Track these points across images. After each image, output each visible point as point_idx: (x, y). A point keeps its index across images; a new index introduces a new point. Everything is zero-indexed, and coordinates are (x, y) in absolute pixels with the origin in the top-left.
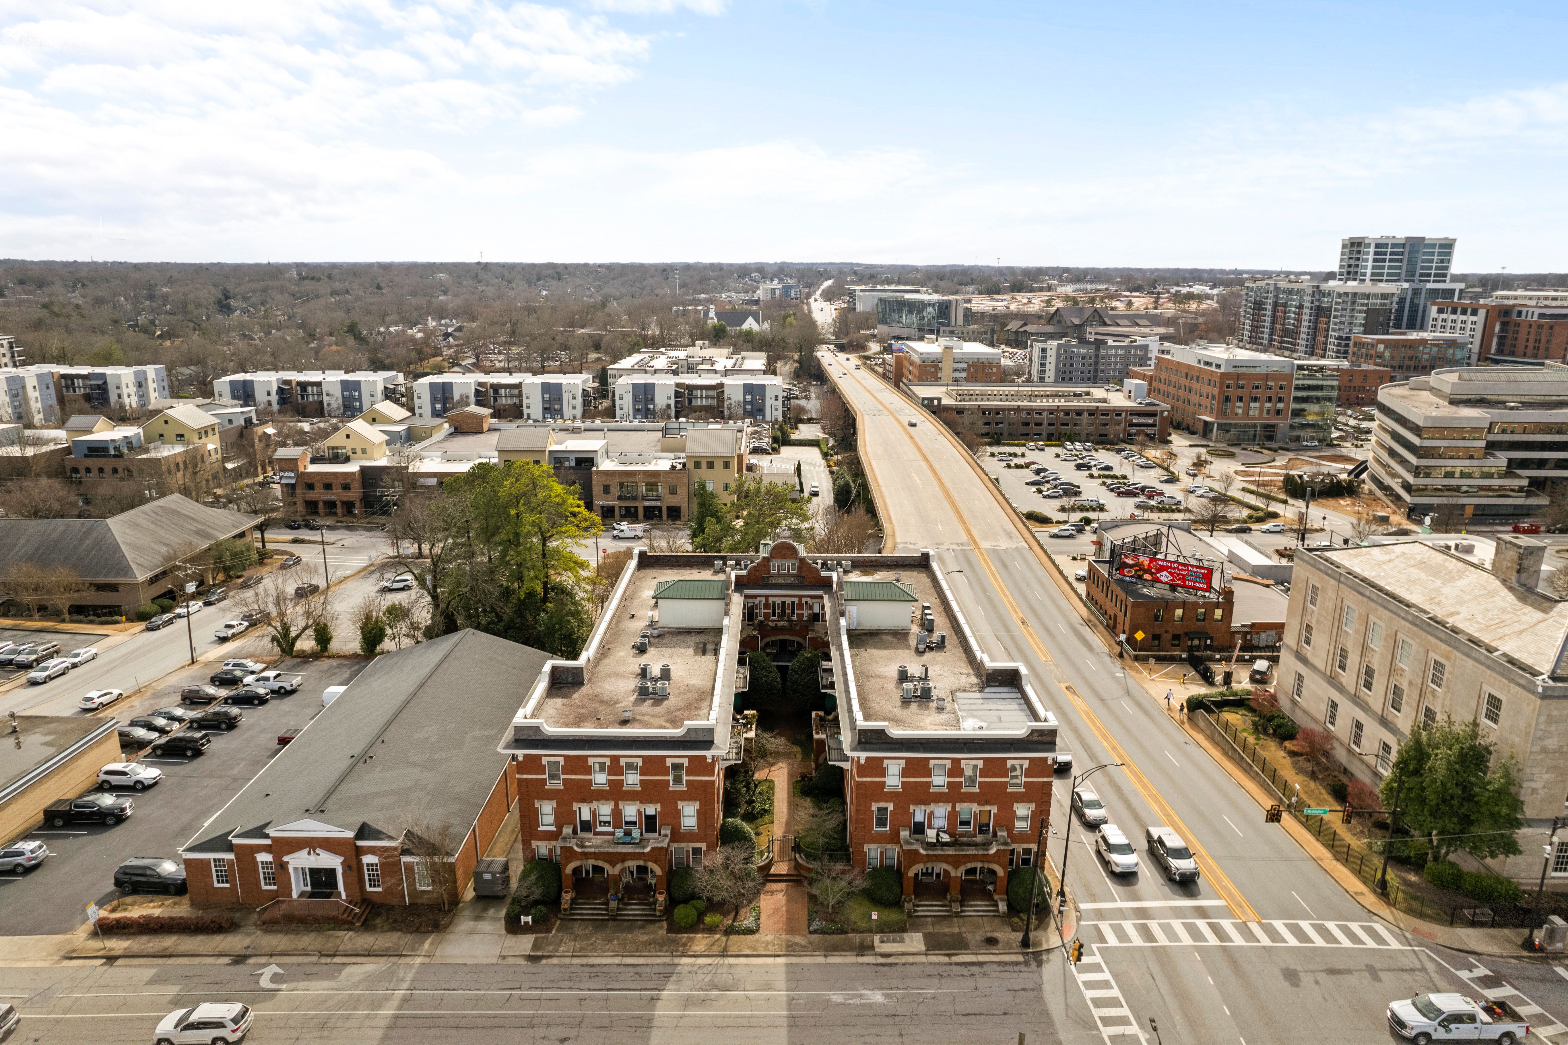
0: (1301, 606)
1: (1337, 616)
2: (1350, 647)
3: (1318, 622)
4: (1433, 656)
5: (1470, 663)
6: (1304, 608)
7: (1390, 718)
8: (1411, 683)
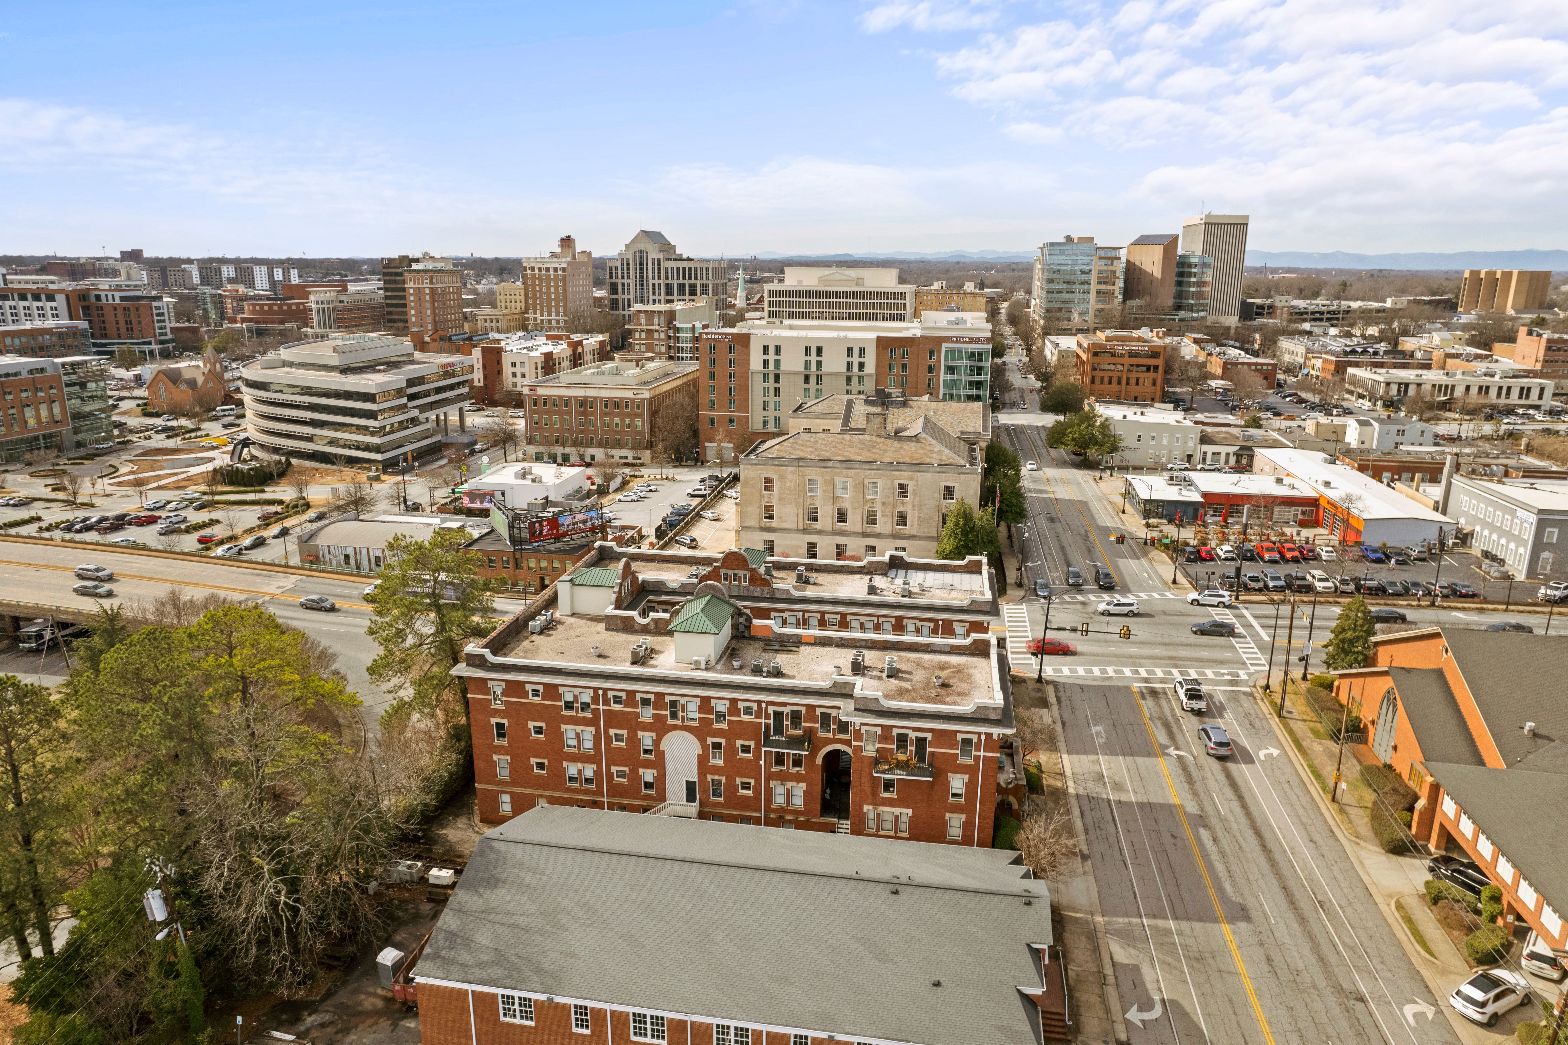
0: (757, 496)
1: (801, 488)
2: (818, 504)
3: (780, 499)
4: (897, 482)
5: (929, 475)
6: (761, 496)
7: (868, 531)
8: (884, 504)
